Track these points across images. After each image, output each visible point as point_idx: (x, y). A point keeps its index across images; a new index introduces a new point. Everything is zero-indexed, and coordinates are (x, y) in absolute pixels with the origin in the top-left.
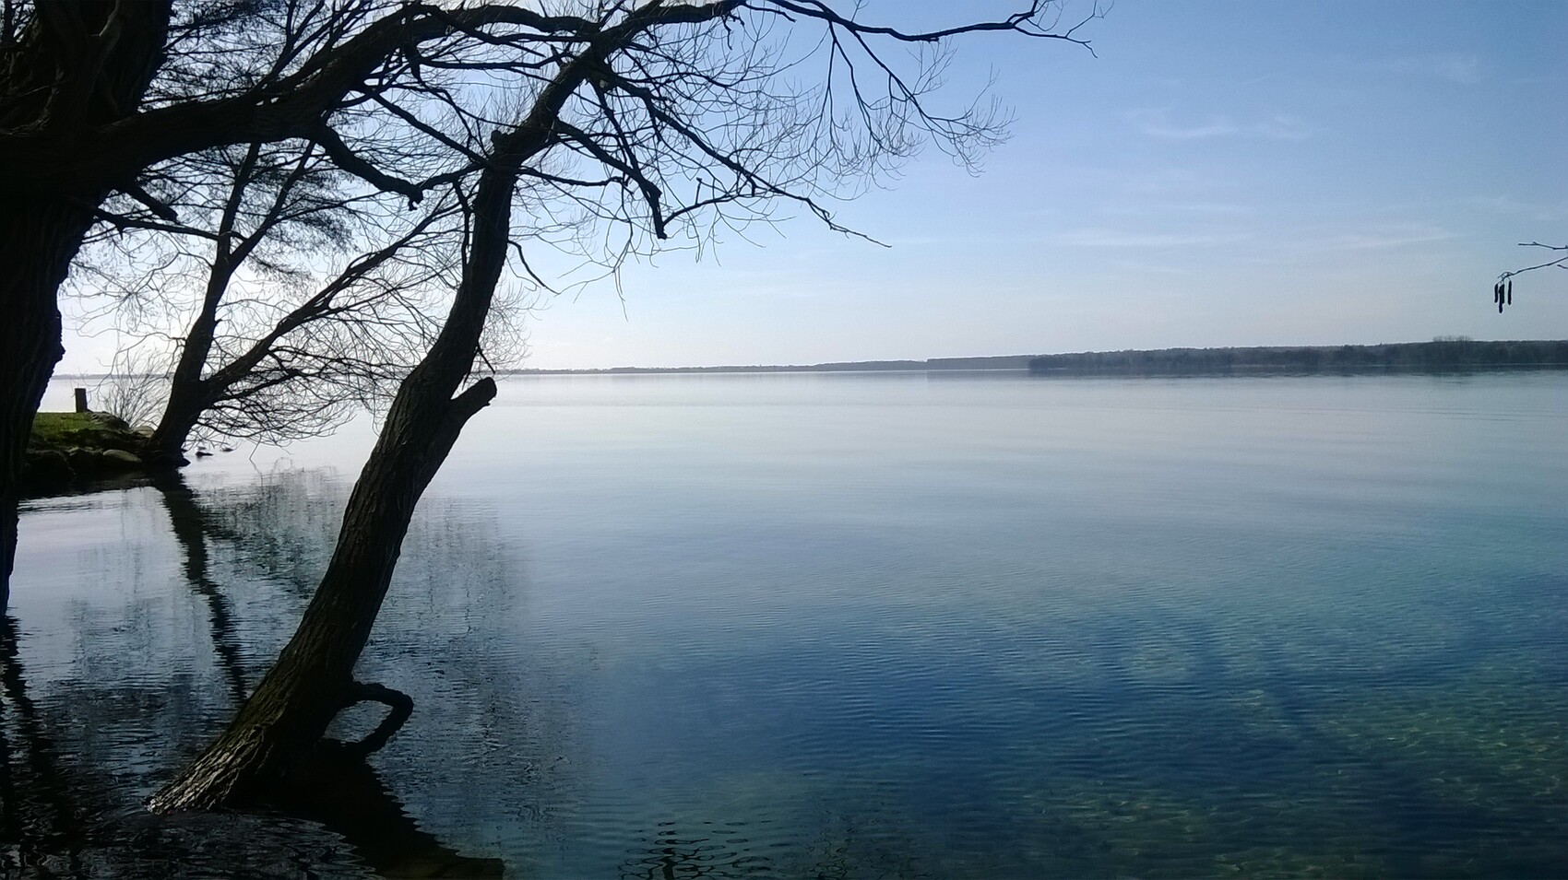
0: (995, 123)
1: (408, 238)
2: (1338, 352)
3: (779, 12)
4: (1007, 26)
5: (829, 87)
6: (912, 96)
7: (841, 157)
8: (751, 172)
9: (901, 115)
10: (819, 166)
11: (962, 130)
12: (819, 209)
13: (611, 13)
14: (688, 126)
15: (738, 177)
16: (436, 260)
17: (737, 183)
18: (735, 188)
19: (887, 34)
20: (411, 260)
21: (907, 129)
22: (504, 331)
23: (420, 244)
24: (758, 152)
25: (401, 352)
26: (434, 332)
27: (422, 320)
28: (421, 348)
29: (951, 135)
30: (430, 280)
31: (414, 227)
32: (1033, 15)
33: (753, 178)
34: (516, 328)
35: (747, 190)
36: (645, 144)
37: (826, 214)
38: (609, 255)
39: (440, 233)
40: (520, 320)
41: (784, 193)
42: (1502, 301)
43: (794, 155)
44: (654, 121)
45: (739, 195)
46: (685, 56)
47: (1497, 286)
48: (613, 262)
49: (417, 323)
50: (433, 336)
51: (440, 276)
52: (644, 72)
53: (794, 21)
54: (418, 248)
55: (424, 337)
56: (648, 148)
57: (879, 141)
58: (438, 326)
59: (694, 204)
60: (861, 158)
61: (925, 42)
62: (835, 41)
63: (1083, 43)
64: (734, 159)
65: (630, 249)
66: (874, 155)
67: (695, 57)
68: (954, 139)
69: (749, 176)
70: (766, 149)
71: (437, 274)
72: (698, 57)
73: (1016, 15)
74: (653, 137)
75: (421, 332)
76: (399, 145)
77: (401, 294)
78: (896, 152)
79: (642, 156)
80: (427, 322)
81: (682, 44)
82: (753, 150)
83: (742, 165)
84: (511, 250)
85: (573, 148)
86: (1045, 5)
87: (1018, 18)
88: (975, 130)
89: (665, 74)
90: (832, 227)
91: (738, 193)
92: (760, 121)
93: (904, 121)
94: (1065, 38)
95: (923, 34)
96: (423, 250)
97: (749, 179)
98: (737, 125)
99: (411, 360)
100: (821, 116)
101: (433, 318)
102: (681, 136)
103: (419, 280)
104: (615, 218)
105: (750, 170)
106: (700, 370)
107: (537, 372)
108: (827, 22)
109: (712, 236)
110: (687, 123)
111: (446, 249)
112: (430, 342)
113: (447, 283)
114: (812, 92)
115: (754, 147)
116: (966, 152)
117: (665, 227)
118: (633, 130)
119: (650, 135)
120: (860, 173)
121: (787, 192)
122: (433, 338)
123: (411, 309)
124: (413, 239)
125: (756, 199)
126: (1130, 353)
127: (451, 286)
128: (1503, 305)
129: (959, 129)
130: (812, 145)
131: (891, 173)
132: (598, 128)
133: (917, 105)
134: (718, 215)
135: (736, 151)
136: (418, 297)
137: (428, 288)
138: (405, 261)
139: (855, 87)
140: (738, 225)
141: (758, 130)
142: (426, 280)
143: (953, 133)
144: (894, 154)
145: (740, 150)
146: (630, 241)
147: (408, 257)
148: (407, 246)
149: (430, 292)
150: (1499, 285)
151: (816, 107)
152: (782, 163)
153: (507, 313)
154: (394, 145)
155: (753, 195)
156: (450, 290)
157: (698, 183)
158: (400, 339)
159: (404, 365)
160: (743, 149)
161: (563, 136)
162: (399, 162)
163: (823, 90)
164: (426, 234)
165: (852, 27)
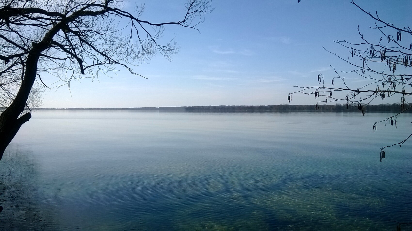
0: (175, 48)
1: (6, 70)
2: (258, 107)
3: (117, 15)
4: (178, 23)
5: (131, 35)
6: (154, 39)
7: (135, 54)
8: (109, 57)
9: (151, 44)
10: (128, 56)
11: (167, 49)
12: (128, 68)
13: (69, 12)
14: (91, 44)
15: (105, 58)
16: (15, 77)
17: (105, 60)
18: (104, 61)
19: (147, 23)
20: (7, 77)
21: (152, 48)
22: (35, 98)
23: (10, 72)
24: (111, 52)
25: (3, 103)
26: (13, 98)
27: (10, 94)
28: (9, 102)
29: (164, 50)
30: (13, 83)
31: (8, 67)
32: (185, 21)
33: (109, 59)
34: (39, 97)
35: (108, 62)
36: (78, 48)
37: (130, 69)
38: (67, 79)
39: (16, 69)
40: (40, 95)
41: (118, 63)
42: (290, 100)
43: (121, 53)
44: (81, 42)
45: (105, 63)
46: (90, 25)
47: (288, 96)
48: (68, 81)
49: (8, 95)
50: (13, 99)
51: (16, 82)
52: (78, 28)
53: (121, 17)
54: (9, 73)
55: (10, 99)
56: (79, 50)
57: (145, 50)
58: (15, 96)
59: (92, 65)
60: (140, 55)
61: (157, 26)
62: (133, 23)
63: (197, 29)
64: (104, 53)
65: (73, 77)
66: (144, 54)
67: (93, 26)
68: (165, 51)
69: (108, 58)
70: (113, 51)
71: (15, 81)
72: (94, 26)
73: (180, 21)
74: (80, 46)
75: (9, 98)
76: (3, 43)
77: (3, 86)
78: (150, 54)
79: (77, 52)
80: (11, 95)
81: (89, 22)
82: (110, 51)
83: (106, 55)
84: (37, 76)
85: (56, 49)
86: (188, 19)
87: (181, 22)
88: (170, 49)
89: (84, 30)
90: (132, 73)
91: (105, 62)
92: (112, 44)
93: (152, 46)
94: (193, 28)
95: (157, 24)
96: (11, 74)
97: (108, 59)
98: (105, 44)
99: (6, 106)
100: (129, 43)
101: (13, 94)
102: (89, 46)
103: (9, 82)
104: (68, 69)
105: (109, 56)
106: (95, 109)
107: (46, 109)
108: (131, 19)
109: (97, 74)
110: (91, 43)
111: (18, 74)
112: (12, 101)
113: (18, 84)
114: (126, 37)
115: (110, 50)
116: (168, 55)
117: (84, 71)
118: (74, 44)
119: (79, 46)
120: (140, 59)
121: (119, 63)
122: (13, 100)
123: (6, 91)
124: (7, 71)
125: (111, 64)
126: (210, 106)
127: (19, 85)
128: (290, 101)
129: (166, 49)
130: (127, 51)
131: (148, 59)
132: (64, 43)
133: (155, 42)
134: (99, 69)
135: (105, 51)
136: (9, 87)
137: (12, 85)
138: (5, 77)
139: (138, 36)
140: (105, 72)
141: (111, 46)
142: (11, 83)
143: (165, 50)
144: (149, 54)
145: (106, 51)
146: (73, 75)
147: (6, 76)
148: (5, 73)
149: (13, 86)
150: (289, 96)
151: (127, 41)
152: (118, 55)
153: (37, 93)
154: (2, 43)
155: (110, 63)
156: (19, 86)
157: (94, 59)
158: (2, 99)
159: (3, 107)
160: (107, 51)
161: (53, 45)
162: (4, 49)
163: (129, 36)
164: (12, 69)
165: (138, 20)
